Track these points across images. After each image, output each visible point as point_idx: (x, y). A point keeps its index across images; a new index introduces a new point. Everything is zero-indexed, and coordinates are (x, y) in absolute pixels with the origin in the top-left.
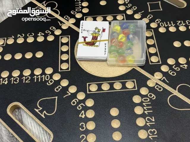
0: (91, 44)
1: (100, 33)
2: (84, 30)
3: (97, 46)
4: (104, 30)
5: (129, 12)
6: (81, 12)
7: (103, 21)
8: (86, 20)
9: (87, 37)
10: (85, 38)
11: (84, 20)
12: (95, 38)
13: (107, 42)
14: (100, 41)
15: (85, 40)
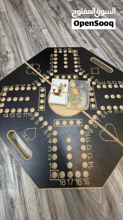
0: (58, 94)
1: (63, 87)
2: (54, 85)
3: (61, 96)
5: (81, 74)
6: (53, 72)
7: (65, 79)
8: (56, 78)
9: (55, 90)
10: (54, 90)
11: (54, 78)
12: (60, 90)
13: (67, 93)
14: (63, 93)
15: (54, 92)
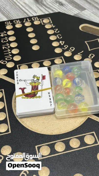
0: (32, 95)
1: (40, 81)
4: (44, 78)
5: (67, 54)
6: (12, 61)
7: (40, 67)
8: (19, 69)
9: (25, 88)
10: (23, 90)
11: (17, 69)
12: (35, 88)
13: (50, 91)
14: (42, 91)
15: (23, 92)
